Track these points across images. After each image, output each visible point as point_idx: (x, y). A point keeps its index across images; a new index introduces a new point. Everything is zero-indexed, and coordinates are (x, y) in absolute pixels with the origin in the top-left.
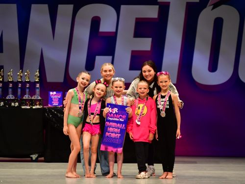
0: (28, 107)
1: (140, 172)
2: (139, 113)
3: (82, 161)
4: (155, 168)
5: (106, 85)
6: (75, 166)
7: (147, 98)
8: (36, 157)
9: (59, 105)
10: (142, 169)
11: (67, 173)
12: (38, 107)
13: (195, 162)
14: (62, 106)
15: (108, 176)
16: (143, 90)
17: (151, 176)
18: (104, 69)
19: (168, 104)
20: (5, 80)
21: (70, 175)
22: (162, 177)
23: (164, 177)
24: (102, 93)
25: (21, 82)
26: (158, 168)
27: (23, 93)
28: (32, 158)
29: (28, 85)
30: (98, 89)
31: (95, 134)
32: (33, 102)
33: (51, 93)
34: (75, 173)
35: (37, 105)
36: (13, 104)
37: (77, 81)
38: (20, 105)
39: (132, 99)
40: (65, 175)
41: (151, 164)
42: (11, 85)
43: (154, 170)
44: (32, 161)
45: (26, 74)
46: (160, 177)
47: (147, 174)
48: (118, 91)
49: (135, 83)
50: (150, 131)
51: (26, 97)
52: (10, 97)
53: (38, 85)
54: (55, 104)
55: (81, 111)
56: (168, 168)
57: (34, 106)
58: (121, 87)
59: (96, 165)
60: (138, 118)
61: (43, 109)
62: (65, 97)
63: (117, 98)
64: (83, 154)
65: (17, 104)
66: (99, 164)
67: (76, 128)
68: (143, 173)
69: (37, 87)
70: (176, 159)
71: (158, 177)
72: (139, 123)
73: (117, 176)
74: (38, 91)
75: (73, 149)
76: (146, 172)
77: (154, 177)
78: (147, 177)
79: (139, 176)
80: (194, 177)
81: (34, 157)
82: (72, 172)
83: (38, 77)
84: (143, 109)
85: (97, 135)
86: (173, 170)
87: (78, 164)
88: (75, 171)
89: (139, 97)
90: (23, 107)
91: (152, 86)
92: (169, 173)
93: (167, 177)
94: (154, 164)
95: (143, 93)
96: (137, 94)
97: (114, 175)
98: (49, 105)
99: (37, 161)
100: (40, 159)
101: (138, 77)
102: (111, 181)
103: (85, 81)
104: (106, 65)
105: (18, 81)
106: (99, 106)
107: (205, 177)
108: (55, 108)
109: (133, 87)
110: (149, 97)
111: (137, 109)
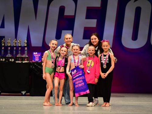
0: (20, 62)
1: (89, 102)
2: (89, 66)
3: (53, 96)
4: (99, 100)
5: (67, 48)
6: (49, 98)
7: (94, 56)
8: (25, 93)
9: (39, 61)
10: (90, 100)
11: (44, 103)
12: (26, 62)
13: (124, 97)
14: (41, 61)
15: (69, 105)
16: (91, 51)
17: (96, 105)
18: (66, 38)
19: (108, 60)
20: (6, 45)
21: (46, 104)
22: (103, 105)
23: (104, 105)
24: (65, 53)
25: (16, 46)
26: (101, 100)
27: (17, 53)
28: (22, 93)
29: (20, 48)
30: (62, 51)
31: (62, 79)
32: (23, 59)
33: (34, 53)
34: (49, 103)
35: (25, 61)
36: (10, 60)
37: (50, 46)
38: (15, 60)
39: (84, 57)
40: (43, 104)
41: (96, 97)
42: (9, 48)
43: (98, 101)
44: (22, 95)
45: (19, 41)
46: (102, 106)
47: (93, 103)
48: (76, 52)
49: (86, 47)
50: (95, 77)
51: (19, 56)
52: (9, 55)
53: (26, 48)
54: (37, 60)
55: (53, 65)
56: (107, 100)
57: (24, 61)
58: (77, 50)
59: (62, 98)
60: (88, 69)
61: (29, 63)
62: (43, 56)
63: (75, 57)
64: (54, 91)
65: (13, 60)
66: (64, 97)
67: (50, 75)
68: (91, 103)
69: (26, 49)
70: (112, 94)
71: (101, 105)
72: (89, 72)
73: (75, 105)
74: (26, 52)
75: (48, 88)
76: (93, 102)
77: (98, 105)
78: (93, 105)
79: (88, 105)
80: (123, 105)
81: (24, 93)
82: (47, 102)
83: (26, 43)
84: (91, 63)
85: (63, 79)
86: (110, 101)
87: (51, 97)
88: (49, 102)
89: (89, 56)
90: (17, 62)
91: (96, 49)
92: (107, 103)
93: (106, 105)
94: (98, 98)
95: (92, 53)
96: (88, 53)
97: (73, 104)
98: (33, 61)
99: (25, 95)
100: (27, 94)
101: (88, 43)
102: (71, 108)
103: (54, 45)
104: (67, 35)
105: (14, 46)
106: (63, 61)
107: (130, 106)
108: (37, 62)
109: (85, 50)
110: (95, 56)
111: (88, 63)
